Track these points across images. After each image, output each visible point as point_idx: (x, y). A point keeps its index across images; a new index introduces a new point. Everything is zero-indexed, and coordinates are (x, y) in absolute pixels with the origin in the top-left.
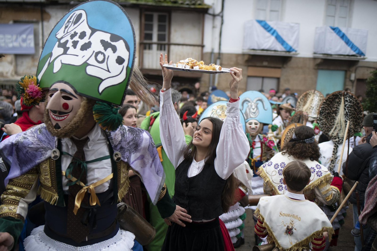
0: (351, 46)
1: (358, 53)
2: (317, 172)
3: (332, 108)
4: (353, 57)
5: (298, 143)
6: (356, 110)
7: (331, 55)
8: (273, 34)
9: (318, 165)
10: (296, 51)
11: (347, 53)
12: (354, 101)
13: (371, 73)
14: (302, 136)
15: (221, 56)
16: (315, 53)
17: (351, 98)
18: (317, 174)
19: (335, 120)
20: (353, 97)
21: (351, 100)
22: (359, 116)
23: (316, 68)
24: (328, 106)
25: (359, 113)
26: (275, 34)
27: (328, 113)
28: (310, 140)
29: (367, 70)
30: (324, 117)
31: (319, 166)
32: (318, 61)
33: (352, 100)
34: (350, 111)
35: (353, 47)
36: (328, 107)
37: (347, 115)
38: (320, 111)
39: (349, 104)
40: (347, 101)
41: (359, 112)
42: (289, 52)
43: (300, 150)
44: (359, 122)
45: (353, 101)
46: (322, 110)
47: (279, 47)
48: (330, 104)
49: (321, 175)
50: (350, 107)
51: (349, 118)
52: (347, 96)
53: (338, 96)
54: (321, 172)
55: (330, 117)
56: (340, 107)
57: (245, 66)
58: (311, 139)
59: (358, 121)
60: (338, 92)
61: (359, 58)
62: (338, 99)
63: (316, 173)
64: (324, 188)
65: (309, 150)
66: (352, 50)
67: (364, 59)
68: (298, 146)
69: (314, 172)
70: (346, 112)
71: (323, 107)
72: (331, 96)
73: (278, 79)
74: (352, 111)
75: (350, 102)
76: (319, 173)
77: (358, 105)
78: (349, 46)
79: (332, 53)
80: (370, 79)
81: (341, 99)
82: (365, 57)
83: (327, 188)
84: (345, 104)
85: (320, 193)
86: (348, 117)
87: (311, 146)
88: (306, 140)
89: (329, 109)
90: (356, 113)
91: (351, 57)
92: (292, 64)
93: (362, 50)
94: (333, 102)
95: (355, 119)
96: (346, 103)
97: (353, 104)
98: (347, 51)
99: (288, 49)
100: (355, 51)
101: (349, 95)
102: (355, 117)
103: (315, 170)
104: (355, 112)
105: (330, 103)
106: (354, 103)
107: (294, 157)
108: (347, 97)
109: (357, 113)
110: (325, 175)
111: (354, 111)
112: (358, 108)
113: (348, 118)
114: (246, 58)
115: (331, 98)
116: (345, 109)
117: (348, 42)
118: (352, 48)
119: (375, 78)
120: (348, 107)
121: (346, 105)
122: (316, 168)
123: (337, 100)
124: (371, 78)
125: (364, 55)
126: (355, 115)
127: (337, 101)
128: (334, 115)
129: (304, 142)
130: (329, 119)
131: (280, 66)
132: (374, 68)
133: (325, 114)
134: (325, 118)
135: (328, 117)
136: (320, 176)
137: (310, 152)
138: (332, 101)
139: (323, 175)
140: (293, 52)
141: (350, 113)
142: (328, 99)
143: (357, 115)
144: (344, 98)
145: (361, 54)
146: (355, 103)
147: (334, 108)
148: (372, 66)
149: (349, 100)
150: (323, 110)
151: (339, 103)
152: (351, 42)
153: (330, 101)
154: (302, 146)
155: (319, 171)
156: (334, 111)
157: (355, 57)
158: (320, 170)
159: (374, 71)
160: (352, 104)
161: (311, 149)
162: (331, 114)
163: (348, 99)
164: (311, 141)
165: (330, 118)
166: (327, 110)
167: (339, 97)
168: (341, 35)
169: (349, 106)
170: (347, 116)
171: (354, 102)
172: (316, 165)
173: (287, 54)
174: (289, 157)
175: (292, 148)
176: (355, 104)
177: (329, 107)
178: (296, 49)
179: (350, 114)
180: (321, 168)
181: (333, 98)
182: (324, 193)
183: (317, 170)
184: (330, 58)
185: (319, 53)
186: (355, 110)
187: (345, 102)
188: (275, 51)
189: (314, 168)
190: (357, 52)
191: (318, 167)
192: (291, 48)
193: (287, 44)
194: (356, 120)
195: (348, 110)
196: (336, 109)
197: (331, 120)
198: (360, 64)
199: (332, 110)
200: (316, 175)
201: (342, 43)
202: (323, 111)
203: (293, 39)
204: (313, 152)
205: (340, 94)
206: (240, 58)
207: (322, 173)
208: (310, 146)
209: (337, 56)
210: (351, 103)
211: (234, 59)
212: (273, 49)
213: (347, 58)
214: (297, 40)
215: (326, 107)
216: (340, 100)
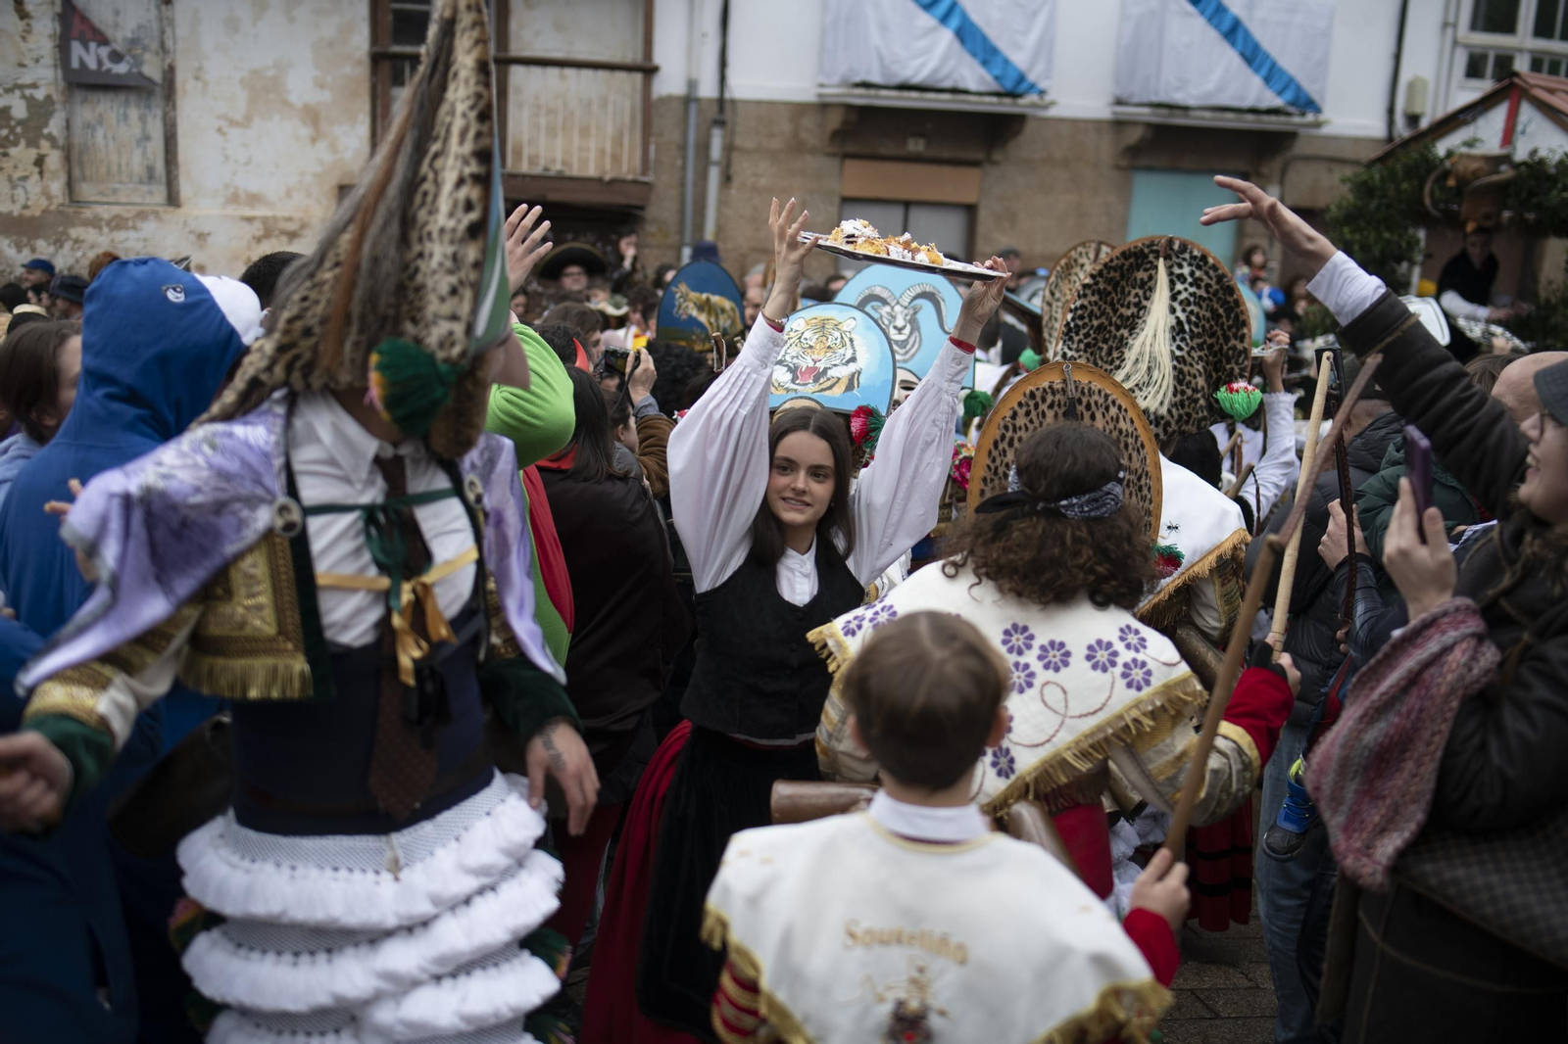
0: (1264, 71)
1: (1293, 103)
2: (1126, 665)
3: (1118, 306)
4: (1273, 118)
5: (1024, 516)
6: (1220, 316)
7: (1186, 109)
8: (944, 20)
9: (1128, 627)
10: (1042, 93)
11: (1248, 102)
12: (1211, 278)
13: (1343, 181)
14: (1044, 482)
15: (728, 116)
16: (1119, 102)
17: (1199, 267)
18: (1124, 675)
19: (1126, 351)
20: (1206, 263)
21: (1198, 274)
22: (1230, 344)
23: (1124, 163)
24: (1101, 299)
25: (1234, 330)
26: (955, 22)
27: (1100, 328)
28: (1088, 502)
29: (1330, 171)
30: (1082, 346)
31: (1137, 632)
32: (1134, 136)
33: (1205, 277)
34: (1193, 319)
35: (1272, 74)
36: (1100, 303)
37: (1182, 331)
38: (1068, 324)
39: (1192, 290)
40: (1181, 278)
41: (1230, 328)
42: (1013, 95)
43: (1028, 555)
44: (1232, 369)
45: (1209, 281)
46: (1073, 319)
47: (972, 75)
48: (1109, 293)
49: (1148, 683)
50: (1195, 304)
51: (1187, 345)
52: (1184, 259)
53: (1146, 256)
54: (1144, 664)
55: (1105, 341)
56: (1152, 303)
57: (832, 155)
58: (1096, 500)
59: (1228, 367)
60: (1147, 243)
61: (1296, 120)
62: (1146, 270)
63: (1119, 669)
64: (1161, 746)
65: (1077, 554)
66: (1271, 88)
67: (1318, 125)
68: (1020, 530)
69: (1113, 664)
70: (1177, 318)
71: (1083, 307)
72: (1117, 258)
73: (971, 210)
74: (1203, 322)
75: (1196, 283)
76: (1137, 674)
77: (1229, 299)
78: (1257, 70)
79: (1191, 102)
80: (1339, 207)
81: (1156, 268)
82: (1322, 117)
83: (1179, 747)
84: (1176, 291)
85: (1143, 772)
86: (1183, 339)
87: (1091, 533)
88: (1064, 503)
89: (1103, 313)
90: (1219, 333)
91: (1265, 118)
92: (1025, 145)
93: (1311, 89)
94: (1123, 283)
95: (1215, 356)
96: (1179, 287)
97: (1207, 292)
98: (1251, 91)
99: (1009, 85)
100: (1280, 93)
101: (1191, 252)
102: (1216, 348)
103: (1115, 654)
104: (1215, 328)
105: (1109, 288)
106: (1210, 290)
107: (1001, 590)
108: (1185, 264)
109: (1222, 329)
110: (1164, 681)
111: (1213, 323)
112: (1229, 310)
113: (1183, 345)
114: (835, 120)
115: (1115, 269)
116: (1173, 311)
117: (1253, 55)
118: (1267, 80)
119: (1359, 203)
120: (1185, 303)
121: (1179, 292)
122: (1119, 646)
123: (1141, 275)
124: (1345, 203)
125: (1318, 110)
126: (1213, 340)
127: (1142, 279)
128: (1125, 332)
129: (1057, 515)
130: (1101, 349)
131: (979, 155)
132: (1355, 163)
133: (1087, 335)
134: (1085, 351)
135: (1100, 344)
136: (1139, 689)
137: (1081, 567)
138: (1118, 278)
139: (1157, 682)
140: (1033, 98)
141: (1197, 326)
142: (1105, 272)
143: (1221, 341)
144: (1169, 268)
145: (1306, 104)
146: (1215, 287)
147: (1128, 307)
148: (1348, 153)
149: (1192, 274)
150: (1081, 317)
151: (1148, 287)
152: (1267, 56)
153: (1109, 281)
154: (1040, 531)
155: (1134, 661)
156: (1128, 318)
157: (1282, 119)
158: (1140, 657)
159: (1355, 175)
160: (1202, 293)
161: (1087, 552)
162: (1113, 329)
163: (1186, 270)
164: (1098, 508)
165: (1105, 347)
166: (1097, 318)
167: (1151, 262)
168: (1226, 25)
169: (1192, 299)
170: (1178, 338)
171: (1213, 283)
172: (1122, 630)
173: (1006, 106)
174: (976, 591)
175: (993, 540)
176: (1216, 293)
177: (1105, 303)
178: (1043, 85)
179: (1195, 330)
180: (1145, 647)
181: (1125, 267)
182: (1161, 772)
183: (1126, 656)
184: (1179, 120)
185: (1136, 100)
186: (1216, 316)
187: (1172, 283)
188: (955, 91)
189: (1109, 645)
190: (1289, 95)
191: (1132, 639)
192: (1021, 78)
193: (1006, 62)
194: (1220, 361)
195: (1184, 311)
196: (1133, 310)
197: (1109, 353)
198: (1300, 148)
199: (1118, 313)
200: (1121, 683)
201: (1229, 57)
202: (1080, 323)
203: (1032, 39)
204: (1100, 569)
205: (1155, 248)
206: (808, 121)
207: (1149, 673)
208: (1083, 533)
209: (1207, 114)
210: (1199, 287)
211: (785, 126)
212: (948, 84)
213: (1249, 122)
214: (1046, 45)
215: (1096, 303)
216: (1153, 272)
